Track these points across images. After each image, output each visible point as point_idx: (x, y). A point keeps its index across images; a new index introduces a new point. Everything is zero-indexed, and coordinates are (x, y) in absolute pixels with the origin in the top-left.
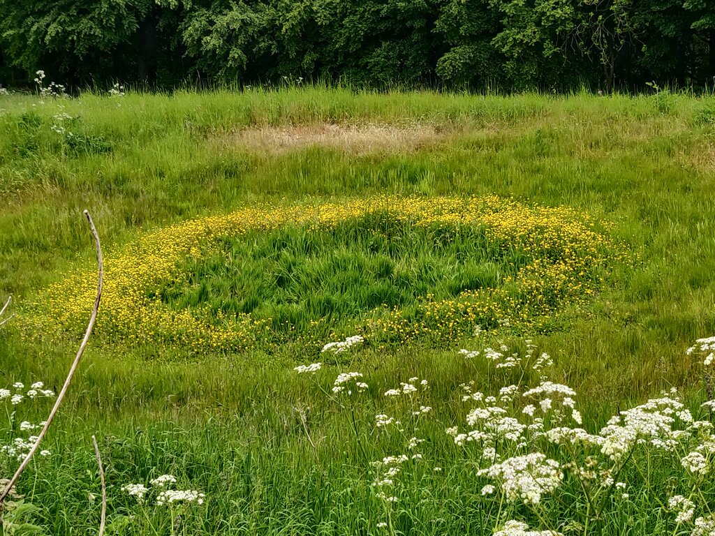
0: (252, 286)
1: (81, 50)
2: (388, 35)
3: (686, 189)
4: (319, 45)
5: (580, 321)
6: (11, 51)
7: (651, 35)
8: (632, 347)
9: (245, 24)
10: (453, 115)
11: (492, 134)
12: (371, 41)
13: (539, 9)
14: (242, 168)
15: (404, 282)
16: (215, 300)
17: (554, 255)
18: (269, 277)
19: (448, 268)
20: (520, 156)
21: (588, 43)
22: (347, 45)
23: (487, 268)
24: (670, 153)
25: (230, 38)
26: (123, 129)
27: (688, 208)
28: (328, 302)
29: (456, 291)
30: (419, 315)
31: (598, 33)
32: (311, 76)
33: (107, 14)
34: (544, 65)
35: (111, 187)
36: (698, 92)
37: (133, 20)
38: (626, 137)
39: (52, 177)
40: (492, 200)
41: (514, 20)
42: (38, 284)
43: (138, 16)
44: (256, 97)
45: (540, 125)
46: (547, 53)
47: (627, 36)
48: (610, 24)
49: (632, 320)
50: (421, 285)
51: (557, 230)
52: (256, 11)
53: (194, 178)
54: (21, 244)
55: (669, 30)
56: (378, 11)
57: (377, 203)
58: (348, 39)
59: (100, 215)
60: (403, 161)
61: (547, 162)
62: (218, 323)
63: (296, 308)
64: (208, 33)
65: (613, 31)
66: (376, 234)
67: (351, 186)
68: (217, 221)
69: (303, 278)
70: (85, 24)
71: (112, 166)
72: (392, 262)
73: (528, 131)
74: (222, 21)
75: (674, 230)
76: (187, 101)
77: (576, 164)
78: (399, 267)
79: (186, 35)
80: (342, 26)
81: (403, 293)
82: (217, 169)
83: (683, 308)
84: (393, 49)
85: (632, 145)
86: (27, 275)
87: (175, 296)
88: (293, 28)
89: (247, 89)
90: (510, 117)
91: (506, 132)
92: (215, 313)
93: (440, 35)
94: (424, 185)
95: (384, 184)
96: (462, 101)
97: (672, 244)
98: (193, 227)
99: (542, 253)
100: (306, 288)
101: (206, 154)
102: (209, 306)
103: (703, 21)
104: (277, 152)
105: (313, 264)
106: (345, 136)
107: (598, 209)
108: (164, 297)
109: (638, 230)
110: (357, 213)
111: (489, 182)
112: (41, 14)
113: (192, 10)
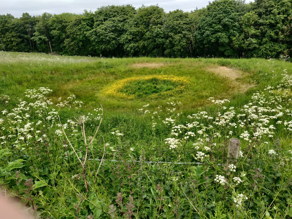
0: (134, 89)
1: (108, 50)
2: (156, 48)
3: (203, 74)
4: (145, 50)
5: (186, 95)
6: (97, 50)
7: (198, 47)
8: (194, 100)
9: (134, 46)
10: (166, 62)
11: (173, 65)
12: (154, 49)
13: (180, 43)
14: (133, 70)
15: (158, 89)
16: (129, 92)
17: (182, 85)
18: (137, 88)
19: (165, 87)
20: (177, 68)
21: (188, 49)
22: (150, 49)
23: (171, 87)
24: (201, 68)
25: (131, 48)
26: (114, 64)
27: (203, 77)
28: (146, 92)
29: (166, 90)
30: (160, 94)
31: (190, 47)
32: (144, 55)
33: (112, 44)
35: (112, 73)
36: (206, 58)
37: (116, 45)
38: (194, 65)
39: (103, 72)
40: (172, 75)
41: (177, 45)
42: (102, 89)
43: (117, 45)
44: (135, 59)
45: (180, 63)
46: (182, 51)
47: (195, 48)
49: (194, 95)
50: (161, 89)
51: (182, 81)
52: (135, 44)
53: (126, 72)
54: (99, 83)
55: (201, 47)
56: (155, 44)
57: (155, 76)
58: (150, 48)
59: (111, 78)
60: (158, 69)
61: (181, 69)
62: (129, 95)
63: (142, 93)
64: (128, 47)
65: (192, 47)
66: (154, 81)
67: (150, 73)
68: (129, 79)
69: (142, 88)
70: (109, 46)
71: (112, 70)
72: (156, 86)
73: (178, 64)
74: (130, 46)
75: (201, 80)
76: (124, 59)
77: (186, 69)
78: (158, 87)
79: (124, 48)
80: (149, 46)
81: (158, 91)
82: (129, 71)
83: (202, 93)
84: (157, 50)
85: (195, 67)
86: (100, 88)
87: (123, 91)
88: (141, 47)
89: (134, 57)
90: (176, 62)
91: (175, 64)
92: (129, 94)
93: (165, 48)
94: (162, 73)
95: (155, 73)
96: (168, 59)
97: (201, 83)
98: (125, 80)
99: (180, 84)
100: (143, 90)
101: (127, 68)
102: (128, 93)
103: (207, 45)
104: (139, 68)
105: (144, 86)
106: (149, 65)
107: (189, 77)
108: (121, 91)
109: (195, 80)
110: (151, 78)
111: (172, 73)
112: (102, 44)
113: (125, 44)
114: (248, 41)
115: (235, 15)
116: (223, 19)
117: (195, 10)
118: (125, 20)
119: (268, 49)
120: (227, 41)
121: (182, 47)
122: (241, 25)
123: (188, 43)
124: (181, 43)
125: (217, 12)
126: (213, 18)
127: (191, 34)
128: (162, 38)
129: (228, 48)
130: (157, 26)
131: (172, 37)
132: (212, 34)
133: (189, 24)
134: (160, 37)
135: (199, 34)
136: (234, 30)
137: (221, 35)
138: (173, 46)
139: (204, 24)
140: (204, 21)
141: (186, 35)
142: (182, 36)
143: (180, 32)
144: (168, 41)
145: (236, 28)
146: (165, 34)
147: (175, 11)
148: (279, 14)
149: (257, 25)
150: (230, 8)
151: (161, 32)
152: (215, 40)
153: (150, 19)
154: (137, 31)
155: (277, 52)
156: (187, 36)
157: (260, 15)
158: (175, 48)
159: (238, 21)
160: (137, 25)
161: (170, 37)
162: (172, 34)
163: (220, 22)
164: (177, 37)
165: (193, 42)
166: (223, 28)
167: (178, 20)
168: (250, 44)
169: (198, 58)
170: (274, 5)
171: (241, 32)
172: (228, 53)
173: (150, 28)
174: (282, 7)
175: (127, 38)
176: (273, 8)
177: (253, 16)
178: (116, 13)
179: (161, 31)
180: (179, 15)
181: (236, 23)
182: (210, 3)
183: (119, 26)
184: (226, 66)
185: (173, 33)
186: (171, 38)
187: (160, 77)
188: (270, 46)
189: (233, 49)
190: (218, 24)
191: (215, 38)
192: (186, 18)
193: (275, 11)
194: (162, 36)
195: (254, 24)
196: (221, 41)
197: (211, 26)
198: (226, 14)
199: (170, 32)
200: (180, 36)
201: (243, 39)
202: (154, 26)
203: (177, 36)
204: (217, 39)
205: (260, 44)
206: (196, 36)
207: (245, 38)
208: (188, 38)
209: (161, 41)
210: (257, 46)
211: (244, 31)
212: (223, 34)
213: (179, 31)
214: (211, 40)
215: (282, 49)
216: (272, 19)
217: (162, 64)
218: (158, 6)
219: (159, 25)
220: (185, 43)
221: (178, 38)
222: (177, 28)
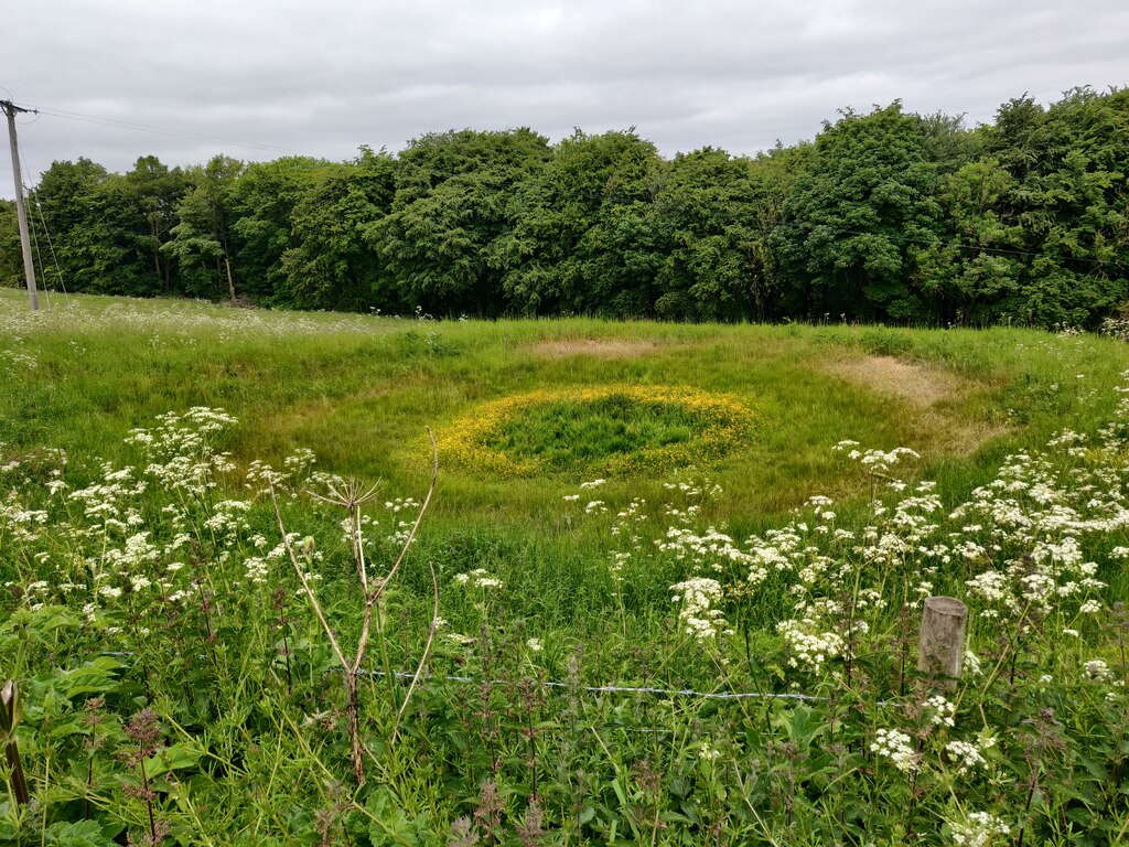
0: (541, 437)
1: (442, 293)
2: (626, 286)
3: (806, 383)
4: (584, 292)
5: (739, 464)
6: (401, 293)
7: (787, 287)
8: (772, 481)
9: (540, 279)
10: (664, 336)
11: (688, 347)
12: (615, 289)
13: (718, 271)
14: (536, 366)
15: (632, 438)
16: (518, 445)
17: (724, 423)
18: (551, 433)
19: (659, 429)
20: (705, 361)
21: (748, 291)
22: (601, 292)
23: (684, 429)
24: (797, 361)
25: (531, 287)
26: (467, 342)
27: (808, 395)
28: (586, 448)
29: (664, 444)
30: (641, 458)
31: (753, 286)
32: (578, 311)
33: (459, 272)
34: (721, 305)
35: (460, 376)
36: (815, 323)
37: (474, 275)
38: (770, 351)
39: (424, 370)
40: (687, 388)
41: (703, 277)
42: (415, 434)
43: (477, 273)
44: (545, 323)
45: (718, 342)
46: (723, 298)
47: (772, 287)
48: (762, 280)
49: (772, 463)
50: (642, 439)
51: (727, 407)
52: (547, 271)
53: (507, 372)
54: (405, 410)
55: (798, 285)
56: (620, 272)
57: (618, 389)
58: (602, 288)
59: (453, 392)
60: (633, 363)
61: (721, 366)
62: (520, 459)
63: (567, 452)
64: (518, 283)
65: (763, 284)
66: (616, 408)
67: (602, 378)
68: (521, 398)
69: (571, 433)
70: (446, 277)
71: (459, 364)
72: (625, 425)
73: (710, 346)
74: (527, 277)
75: (799, 408)
76: (505, 325)
77: (739, 367)
78: (629, 428)
79: (505, 285)
80: (598, 280)
81: (631, 444)
82: (521, 367)
83: (804, 457)
84: (628, 294)
85: (773, 356)
86: (407, 429)
87: (495, 443)
88: (569, 281)
89: (541, 319)
90: (699, 337)
91: (696, 346)
92: (518, 453)
93: (658, 286)
94: (646, 378)
95: (622, 377)
96: (670, 327)
97: (798, 417)
98: (507, 401)
99: (717, 421)
100: (573, 440)
101: (515, 358)
102: (515, 449)
103: (818, 279)
104: (558, 357)
105: (578, 425)
106: (599, 347)
107: (752, 395)
108: (488, 444)
109: (776, 408)
110: (604, 395)
111: (685, 378)
112: (420, 271)
113: (509, 269)
114: (976, 265)
115: (925, 171)
116: (878, 183)
117: (771, 152)
118: (510, 181)
119: (1054, 295)
120: (894, 263)
121: (725, 285)
122: (947, 206)
123: (747, 271)
124: (721, 269)
125: (857, 158)
126: (841, 179)
127: (756, 236)
128: (649, 250)
129: (902, 290)
130: (630, 207)
131: (685, 246)
132: (839, 237)
133: (750, 201)
134: (642, 245)
135: (788, 238)
136: (922, 224)
137: (873, 241)
138: (691, 278)
139: (809, 200)
140: (808, 188)
141: (739, 239)
142: (725, 242)
143: (714, 230)
144: (670, 261)
145: (927, 219)
146: (661, 237)
147: (697, 153)
148: (1091, 168)
149: (1007, 208)
150: (903, 143)
151: (645, 229)
152: (849, 258)
153: (604, 179)
154: (554, 225)
155: (1091, 310)
156: (742, 244)
157: (1018, 171)
158: (698, 288)
159: (937, 192)
160: (554, 201)
161: (678, 246)
162: (687, 236)
163: (867, 194)
164: (706, 248)
165: (767, 267)
166: (878, 215)
167: (710, 185)
168: (983, 277)
169: (786, 323)
170: (1072, 138)
171: (950, 231)
172: (902, 308)
173: (602, 212)
174: (1101, 143)
175: (515, 250)
176: (1069, 147)
177: (991, 174)
178: (478, 156)
179: (645, 224)
180: (712, 168)
181: (930, 200)
182: (828, 128)
183: (486, 206)
184: (895, 356)
185: (691, 233)
186: (684, 252)
187: (639, 392)
188: (1061, 287)
189: (921, 296)
190: (860, 200)
191: (848, 254)
192: (738, 178)
193: (1077, 157)
194: (649, 242)
195: (997, 204)
196: (873, 262)
197: (834, 210)
198: (889, 167)
199: (680, 229)
200: (718, 245)
201: (957, 259)
202: (617, 208)
203: (706, 243)
204: (859, 257)
205: (1024, 278)
206: (776, 244)
207: (963, 255)
208: (746, 252)
209: (646, 262)
210: (1013, 285)
211: (961, 230)
212: (881, 240)
213: (711, 226)
214: (836, 259)
215: (1111, 299)
216: (1067, 188)
217: (647, 346)
218: (634, 133)
219: (636, 201)
220: (737, 271)
221: (710, 250)
222: (705, 212)
